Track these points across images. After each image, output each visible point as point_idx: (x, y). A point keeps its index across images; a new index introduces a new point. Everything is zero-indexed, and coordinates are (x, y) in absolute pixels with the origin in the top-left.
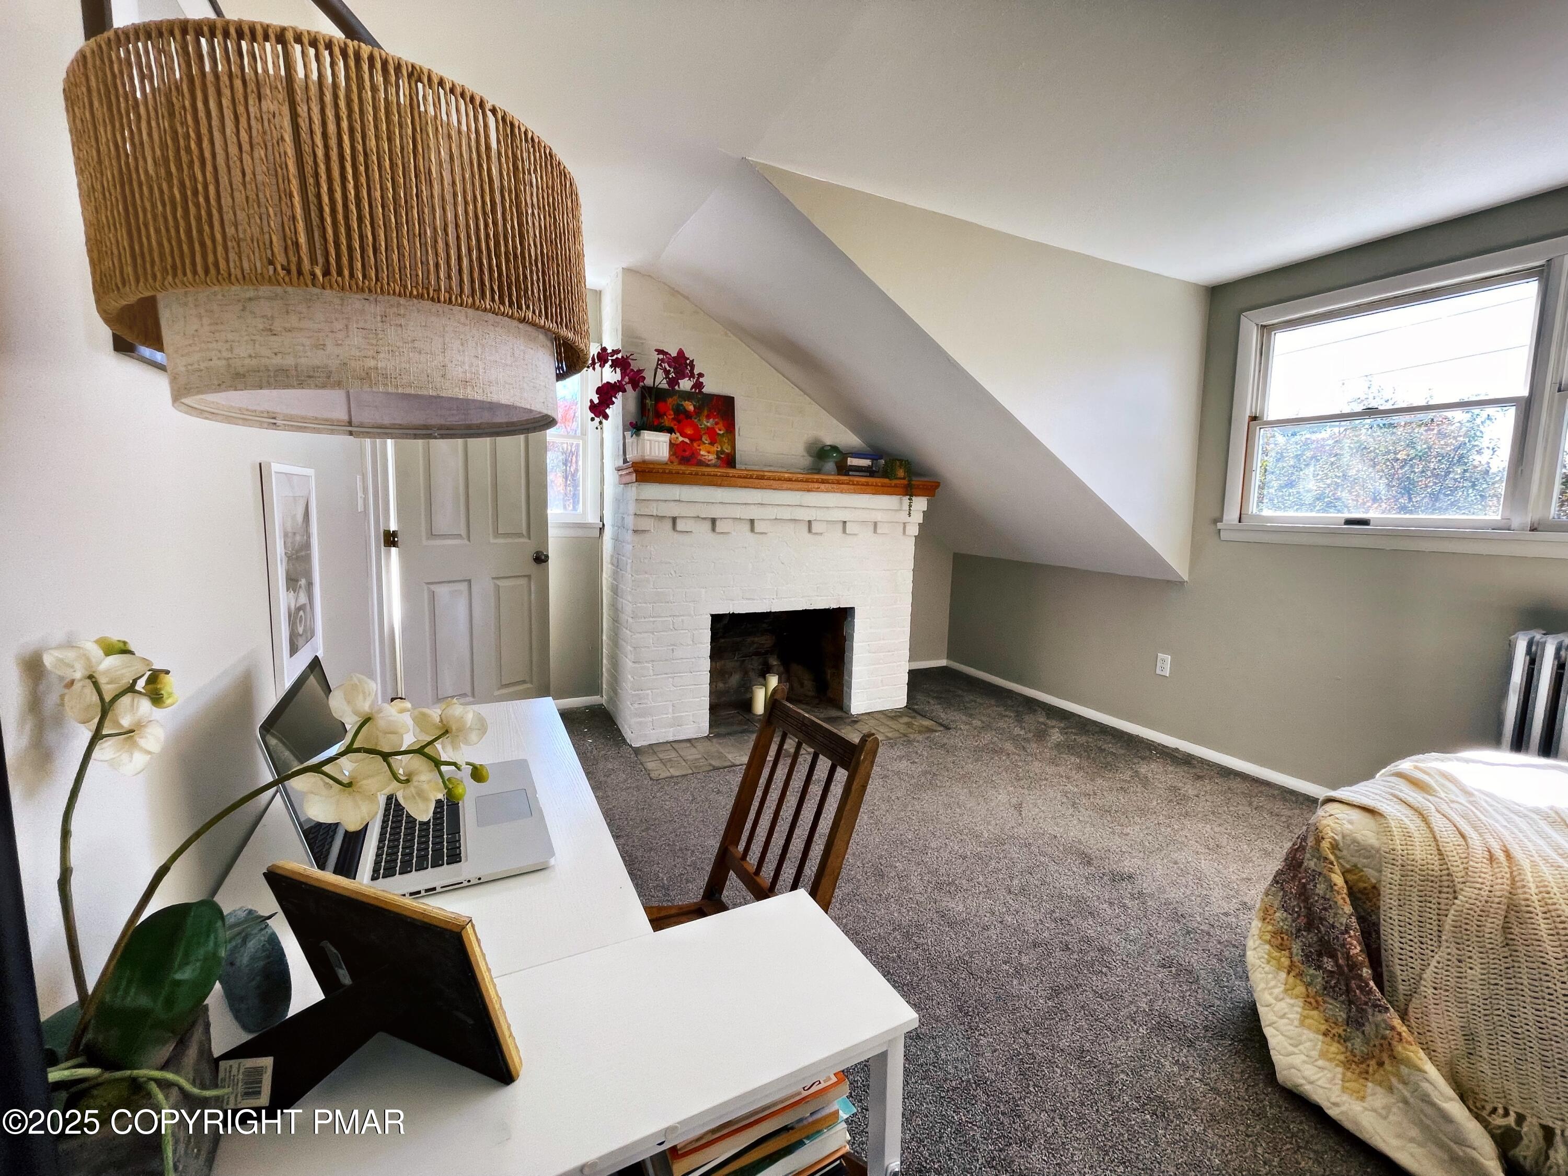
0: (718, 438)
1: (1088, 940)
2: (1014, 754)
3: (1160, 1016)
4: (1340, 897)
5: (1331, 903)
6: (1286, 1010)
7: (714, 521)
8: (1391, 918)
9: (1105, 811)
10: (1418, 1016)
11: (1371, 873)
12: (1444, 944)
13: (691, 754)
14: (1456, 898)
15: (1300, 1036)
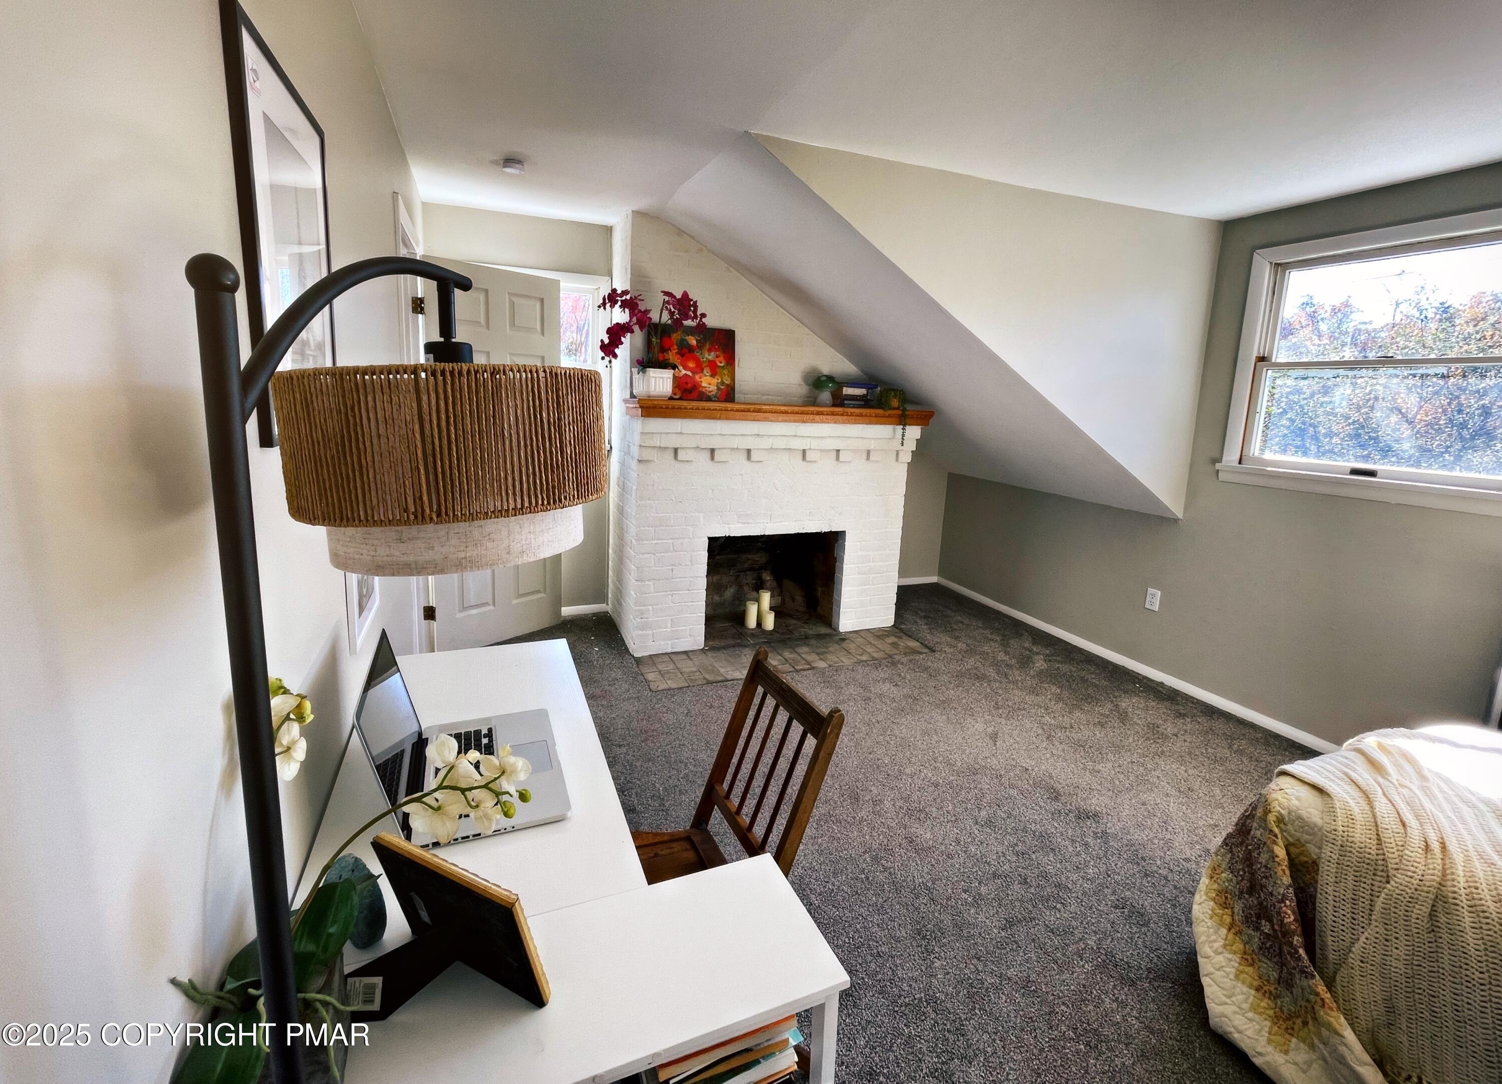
0: (718, 370)
1: (1044, 875)
2: (995, 680)
3: (1106, 955)
4: (1280, 868)
5: (1272, 872)
6: (1224, 964)
7: (712, 451)
8: (1326, 893)
9: (1080, 745)
10: (1344, 984)
11: (1311, 848)
12: (1374, 923)
13: (688, 666)
14: (1388, 882)
15: (1234, 987)
